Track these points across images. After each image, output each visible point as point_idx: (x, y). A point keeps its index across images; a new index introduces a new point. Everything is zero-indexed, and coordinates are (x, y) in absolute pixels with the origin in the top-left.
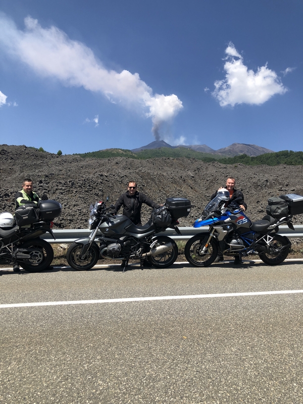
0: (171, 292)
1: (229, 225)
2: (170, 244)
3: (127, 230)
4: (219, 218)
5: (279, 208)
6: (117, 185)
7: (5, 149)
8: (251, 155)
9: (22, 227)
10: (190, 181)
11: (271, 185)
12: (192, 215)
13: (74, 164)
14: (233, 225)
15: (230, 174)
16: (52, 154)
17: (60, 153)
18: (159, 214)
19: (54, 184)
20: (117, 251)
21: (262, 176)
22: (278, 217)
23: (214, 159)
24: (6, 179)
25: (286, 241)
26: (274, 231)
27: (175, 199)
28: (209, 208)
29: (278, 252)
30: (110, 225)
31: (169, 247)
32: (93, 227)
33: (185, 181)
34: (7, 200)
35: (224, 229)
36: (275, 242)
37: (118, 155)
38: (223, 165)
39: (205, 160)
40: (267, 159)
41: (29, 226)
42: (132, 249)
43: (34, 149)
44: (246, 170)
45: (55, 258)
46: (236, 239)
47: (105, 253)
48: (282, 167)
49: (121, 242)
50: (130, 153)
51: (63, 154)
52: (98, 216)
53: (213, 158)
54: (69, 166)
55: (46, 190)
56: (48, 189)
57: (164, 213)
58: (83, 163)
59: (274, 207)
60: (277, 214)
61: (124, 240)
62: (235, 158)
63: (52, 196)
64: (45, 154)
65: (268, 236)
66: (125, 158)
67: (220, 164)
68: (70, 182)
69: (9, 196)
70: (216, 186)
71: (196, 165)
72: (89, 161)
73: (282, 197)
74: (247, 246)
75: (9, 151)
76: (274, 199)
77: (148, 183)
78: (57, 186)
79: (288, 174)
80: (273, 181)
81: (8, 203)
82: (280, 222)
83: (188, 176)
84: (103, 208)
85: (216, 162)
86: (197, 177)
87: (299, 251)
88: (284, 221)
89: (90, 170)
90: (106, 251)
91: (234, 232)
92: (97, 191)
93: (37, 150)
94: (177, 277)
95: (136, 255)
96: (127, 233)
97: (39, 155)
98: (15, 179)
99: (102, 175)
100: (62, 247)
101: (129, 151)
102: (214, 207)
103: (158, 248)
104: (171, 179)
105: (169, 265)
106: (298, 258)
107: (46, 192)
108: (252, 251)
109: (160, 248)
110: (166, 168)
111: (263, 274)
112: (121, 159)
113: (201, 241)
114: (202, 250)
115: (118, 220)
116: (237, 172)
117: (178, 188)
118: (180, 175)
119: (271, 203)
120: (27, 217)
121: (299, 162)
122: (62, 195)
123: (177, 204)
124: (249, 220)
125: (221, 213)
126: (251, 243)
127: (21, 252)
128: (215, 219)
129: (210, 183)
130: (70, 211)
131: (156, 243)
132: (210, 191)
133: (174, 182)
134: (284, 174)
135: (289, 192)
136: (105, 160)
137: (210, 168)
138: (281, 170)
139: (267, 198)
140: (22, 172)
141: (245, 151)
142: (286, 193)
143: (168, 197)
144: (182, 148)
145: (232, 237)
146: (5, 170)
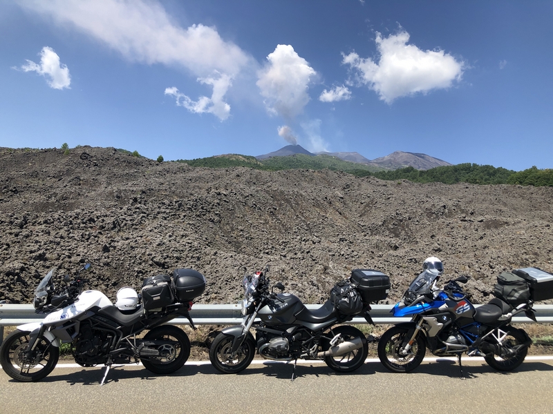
1: (445, 315)
2: (359, 340)
3: (297, 318)
4: (431, 303)
5: (516, 291)
6: (239, 207)
7: (87, 151)
8: (420, 167)
9: (150, 311)
10: (337, 204)
11: (450, 212)
13: (180, 175)
14: (451, 314)
15: (394, 196)
16: (150, 161)
17: (160, 160)
18: (346, 297)
19: (155, 206)
20: (284, 350)
21: (438, 200)
22: (514, 304)
23: (368, 172)
24: (89, 195)
28: (416, 288)
29: (514, 354)
30: (275, 310)
31: (357, 345)
33: (331, 203)
34: (91, 227)
35: (439, 321)
37: (239, 163)
38: (382, 182)
39: (356, 173)
40: (442, 174)
41: (160, 310)
42: (304, 345)
43: (126, 152)
46: (455, 336)
47: (266, 351)
48: (463, 187)
49: (289, 336)
50: (254, 161)
51: (164, 160)
52: (257, 295)
53: (367, 170)
54: (173, 178)
55: (145, 213)
56: (147, 212)
57: (352, 294)
58: (192, 174)
59: (508, 288)
62: (398, 171)
63: (153, 222)
64: (140, 160)
65: (499, 330)
66: (249, 169)
67: (378, 180)
68: (176, 202)
69: (94, 222)
70: (374, 211)
71: (345, 180)
72: (200, 172)
75: (93, 154)
77: (281, 205)
78: (159, 207)
79: (471, 196)
80: (453, 208)
81: (94, 232)
82: (517, 310)
83: (335, 197)
85: (372, 177)
86: (347, 197)
89: (201, 185)
90: (267, 348)
91: (453, 324)
92: (212, 216)
93: (129, 154)
95: (309, 354)
96: (298, 322)
97: (133, 161)
98: (100, 195)
99: (219, 194)
101: (253, 158)
102: (425, 288)
103: (341, 345)
104: (312, 201)
107: (144, 217)
109: (344, 345)
110: (304, 184)
112: (244, 170)
113: (401, 336)
114: (404, 349)
117: (322, 214)
118: (323, 194)
119: (501, 282)
120: (159, 297)
122: (165, 222)
123: (370, 283)
126: (474, 339)
127: (146, 345)
128: (425, 305)
129: (365, 206)
130: (178, 245)
131: (339, 338)
132: (365, 218)
133: (317, 204)
134: (465, 197)
135: (476, 223)
136: (221, 171)
137: (365, 185)
138: (462, 191)
139: (445, 231)
140: (109, 184)
141: (412, 163)
142: (471, 225)
143: (308, 225)
144: (325, 155)
145: (448, 333)
146: (86, 182)
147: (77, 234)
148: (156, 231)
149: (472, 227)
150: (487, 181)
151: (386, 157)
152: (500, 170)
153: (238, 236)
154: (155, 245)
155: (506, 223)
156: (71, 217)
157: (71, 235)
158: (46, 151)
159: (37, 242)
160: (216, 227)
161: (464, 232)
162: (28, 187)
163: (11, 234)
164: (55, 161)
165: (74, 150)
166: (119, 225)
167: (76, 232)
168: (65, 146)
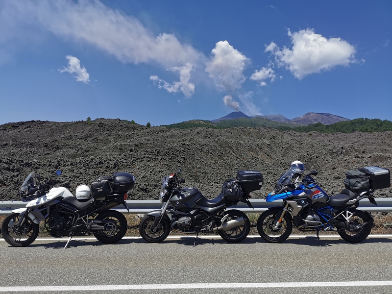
0: (239, 277)
1: (303, 200)
2: (242, 219)
3: (198, 204)
4: (293, 192)
5: (359, 182)
6: (197, 153)
7: (102, 122)
8: (326, 123)
9: (97, 199)
10: (266, 149)
11: (347, 152)
12: (269, 181)
13: (161, 134)
14: (308, 200)
15: (305, 142)
16: (142, 126)
17: (149, 125)
18: (230, 188)
19: (142, 153)
20: (187, 225)
21: (338, 143)
22: (358, 192)
23: (289, 128)
24: (102, 148)
25: (367, 216)
26: (354, 206)
27: (246, 172)
28: (282, 181)
29: (360, 229)
30: (181, 198)
31: (240, 222)
32: (165, 199)
33: (261, 148)
35: (299, 204)
36: (355, 217)
37: (200, 125)
38: (298, 134)
39: (280, 129)
40: (342, 127)
41: (104, 199)
42: (203, 222)
43: (127, 121)
44: (321, 138)
45: (131, 228)
46: (312, 215)
47: (176, 226)
48: (358, 134)
49: (192, 216)
50: (210, 123)
51: (152, 126)
52: (169, 189)
53: (288, 126)
54: (156, 136)
55: (135, 158)
56: (137, 157)
57: (235, 186)
58: (169, 133)
59: (353, 181)
60: (357, 188)
61: (195, 214)
62: (310, 126)
63: (140, 163)
64: (136, 126)
65: (347, 212)
66: (205, 128)
67: (295, 132)
68: (156, 150)
69: (103, 164)
70: (291, 153)
71: (272, 133)
72: (173, 132)
73: (362, 170)
74: (324, 222)
75: (106, 123)
76: (353, 173)
77: (226, 151)
78: (145, 154)
79: (363, 141)
80: (349, 148)
81: (102, 170)
82: (361, 196)
83: (264, 144)
84: (174, 181)
85: (291, 131)
86: (272, 144)
87: (382, 226)
88: (365, 196)
89: (174, 140)
90: (177, 224)
91: (310, 207)
92: (179, 159)
93: (129, 122)
94: (248, 255)
95: (206, 229)
96: (197, 207)
97: (131, 126)
98: (109, 148)
99: (184, 144)
100: (139, 217)
101: (209, 121)
102: (287, 181)
103: (229, 222)
104: (248, 147)
105: (242, 239)
106: (381, 233)
107: (135, 160)
108: (330, 227)
109: (231, 222)
110: (243, 137)
111: (343, 254)
112: (202, 129)
113: (274, 216)
114: (275, 225)
115: (188, 193)
116: (311, 140)
117: (255, 156)
118: (256, 143)
119: (349, 177)
120: (102, 190)
121: (375, 129)
122: (148, 163)
123: (248, 178)
124: (325, 194)
125: (295, 187)
126: (328, 218)
127: (96, 223)
128: (289, 193)
129: (285, 150)
130: (155, 177)
131: (227, 218)
132: (285, 158)
133: (251, 149)
134: (359, 141)
135: (366, 158)
136: (188, 130)
137: (286, 136)
138: (356, 137)
139: (343, 165)
140: (116, 142)
141: (320, 120)
142: (362, 160)
143: (245, 164)
144: (258, 118)
145: (307, 213)
146: (102, 141)
147: (91, 172)
148: (142, 169)
149: (364, 161)
150: (376, 130)
151: (301, 117)
152: (385, 121)
153: (197, 172)
154: (140, 178)
155: (389, 158)
156: (88, 161)
157: (87, 172)
158: (77, 123)
159: (65, 176)
160: (182, 166)
161: (357, 165)
162: (65, 146)
163: (49, 172)
164: (83, 129)
165: (94, 121)
166: (118, 165)
167: (90, 170)
168: (89, 119)
